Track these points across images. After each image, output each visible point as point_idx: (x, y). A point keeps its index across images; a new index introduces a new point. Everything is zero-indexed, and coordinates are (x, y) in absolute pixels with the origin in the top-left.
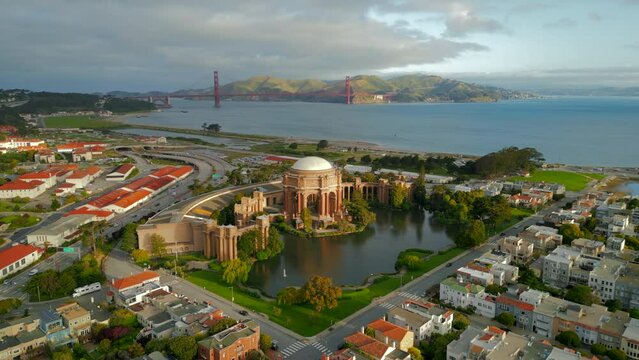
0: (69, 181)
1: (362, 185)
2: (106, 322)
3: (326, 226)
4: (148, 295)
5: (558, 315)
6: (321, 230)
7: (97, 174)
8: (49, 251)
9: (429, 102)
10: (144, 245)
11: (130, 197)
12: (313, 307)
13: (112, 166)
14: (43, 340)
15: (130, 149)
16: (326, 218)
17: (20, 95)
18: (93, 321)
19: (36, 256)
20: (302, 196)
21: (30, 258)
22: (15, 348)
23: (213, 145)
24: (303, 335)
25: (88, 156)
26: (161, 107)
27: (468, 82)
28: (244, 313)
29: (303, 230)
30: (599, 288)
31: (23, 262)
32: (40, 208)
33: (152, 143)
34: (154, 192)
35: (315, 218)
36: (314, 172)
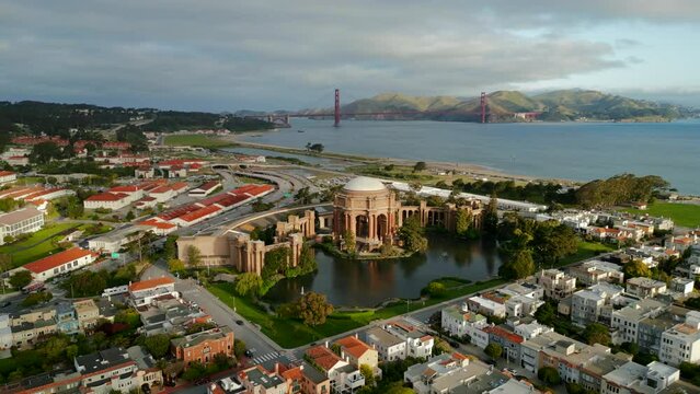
0: (152, 195)
1: (427, 210)
2: (111, 318)
3: (371, 249)
4: (156, 299)
5: (545, 350)
6: (365, 253)
7: (182, 190)
8: (102, 256)
9: (583, 121)
10: (184, 255)
11: (198, 212)
12: (301, 321)
13: (201, 183)
14: (53, 328)
15: (226, 168)
16: (374, 241)
17: (148, 113)
18: (101, 316)
19: (89, 259)
20: (349, 217)
21: (82, 261)
22: (31, 332)
23: (308, 165)
24: (283, 347)
25: (183, 173)
26: (280, 126)
27: (635, 98)
28: (239, 323)
29: (346, 252)
30: (622, 329)
31: (76, 263)
32: (116, 219)
33: (248, 162)
34: (224, 209)
35: (361, 240)
36: (362, 193)
